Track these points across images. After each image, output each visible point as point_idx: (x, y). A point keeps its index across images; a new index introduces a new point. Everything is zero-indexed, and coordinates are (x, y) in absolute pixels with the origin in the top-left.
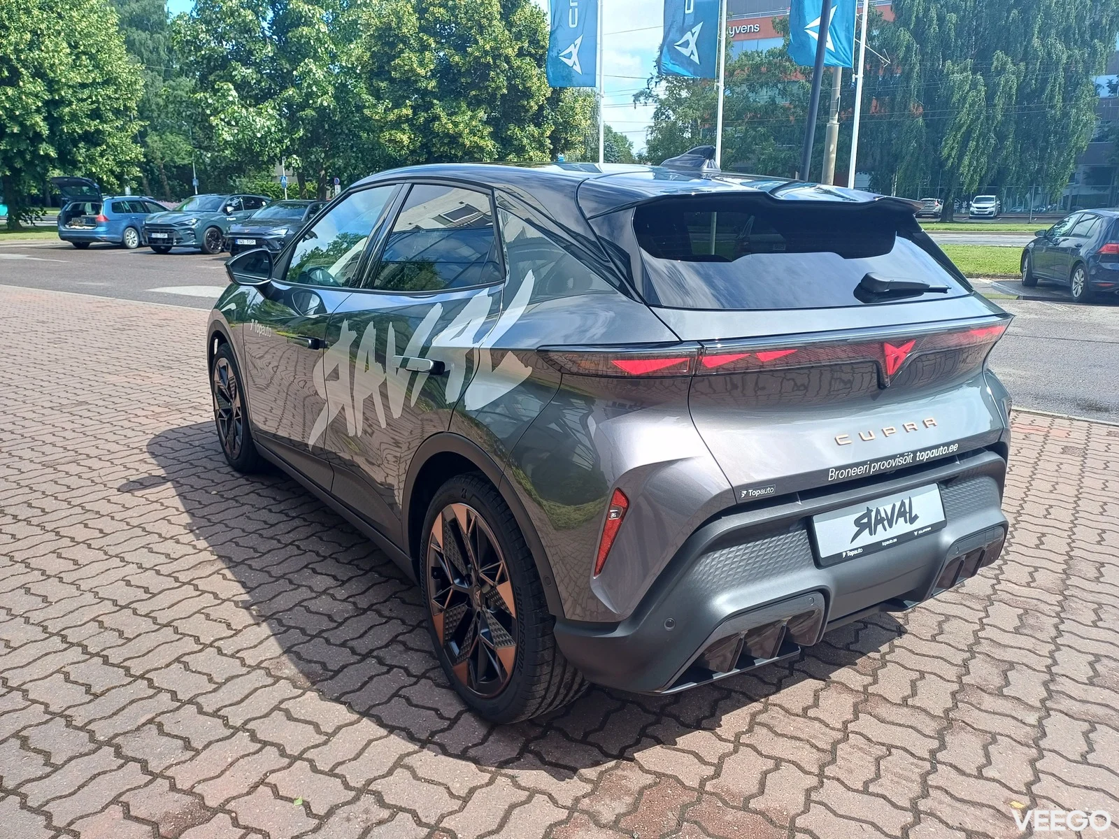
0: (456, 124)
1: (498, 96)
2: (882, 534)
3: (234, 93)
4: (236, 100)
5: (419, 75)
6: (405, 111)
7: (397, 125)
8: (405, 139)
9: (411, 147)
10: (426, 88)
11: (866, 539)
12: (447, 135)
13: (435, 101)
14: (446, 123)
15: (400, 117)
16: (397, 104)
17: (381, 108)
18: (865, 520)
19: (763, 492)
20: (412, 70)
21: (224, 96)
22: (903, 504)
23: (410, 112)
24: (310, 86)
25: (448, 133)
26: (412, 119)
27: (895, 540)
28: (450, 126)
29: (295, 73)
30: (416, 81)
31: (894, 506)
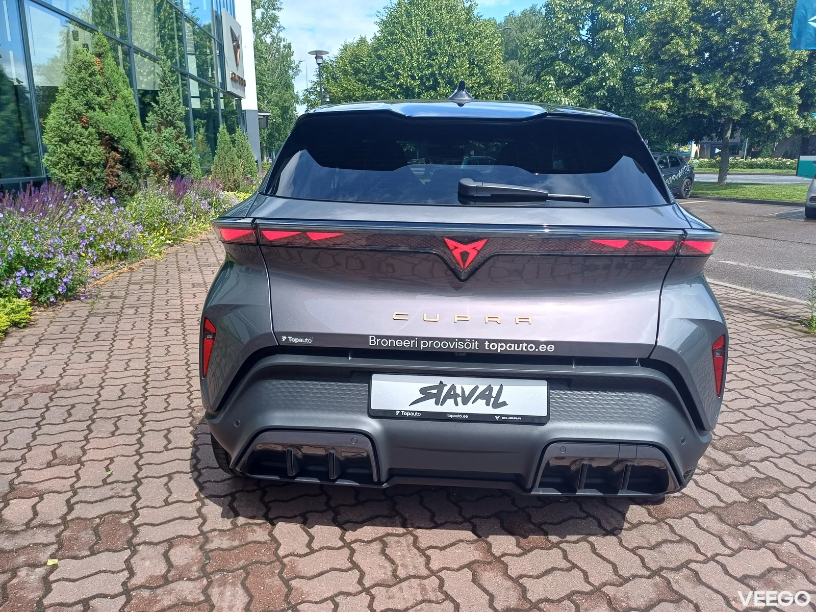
0: (706, 91)
1: (751, 64)
2: (449, 407)
3: (553, 82)
4: (554, 87)
5: (683, 55)
6: (667, 85)
7: (659, 96)
8: (664, 106)
9: (669, 112)
10: (688, 65)
11: (430, 406)
12: (699, 100)
13: (694, 75)
14: (699, 91)
15: (663, 90)
16: (662, 81)
17: (648, 86)
18: (435, 391)
19: (301, 340)
20: (678, 52)
21: (546, 85)
22: (490, 388)
23: (671, 85)
24: (604, 73)
25: (700, 98)
26: (674, 90)
27: (467, 417)
28: (702, 92)
29: (594, 64)
30: (680, 60)
31: (477, 387)
